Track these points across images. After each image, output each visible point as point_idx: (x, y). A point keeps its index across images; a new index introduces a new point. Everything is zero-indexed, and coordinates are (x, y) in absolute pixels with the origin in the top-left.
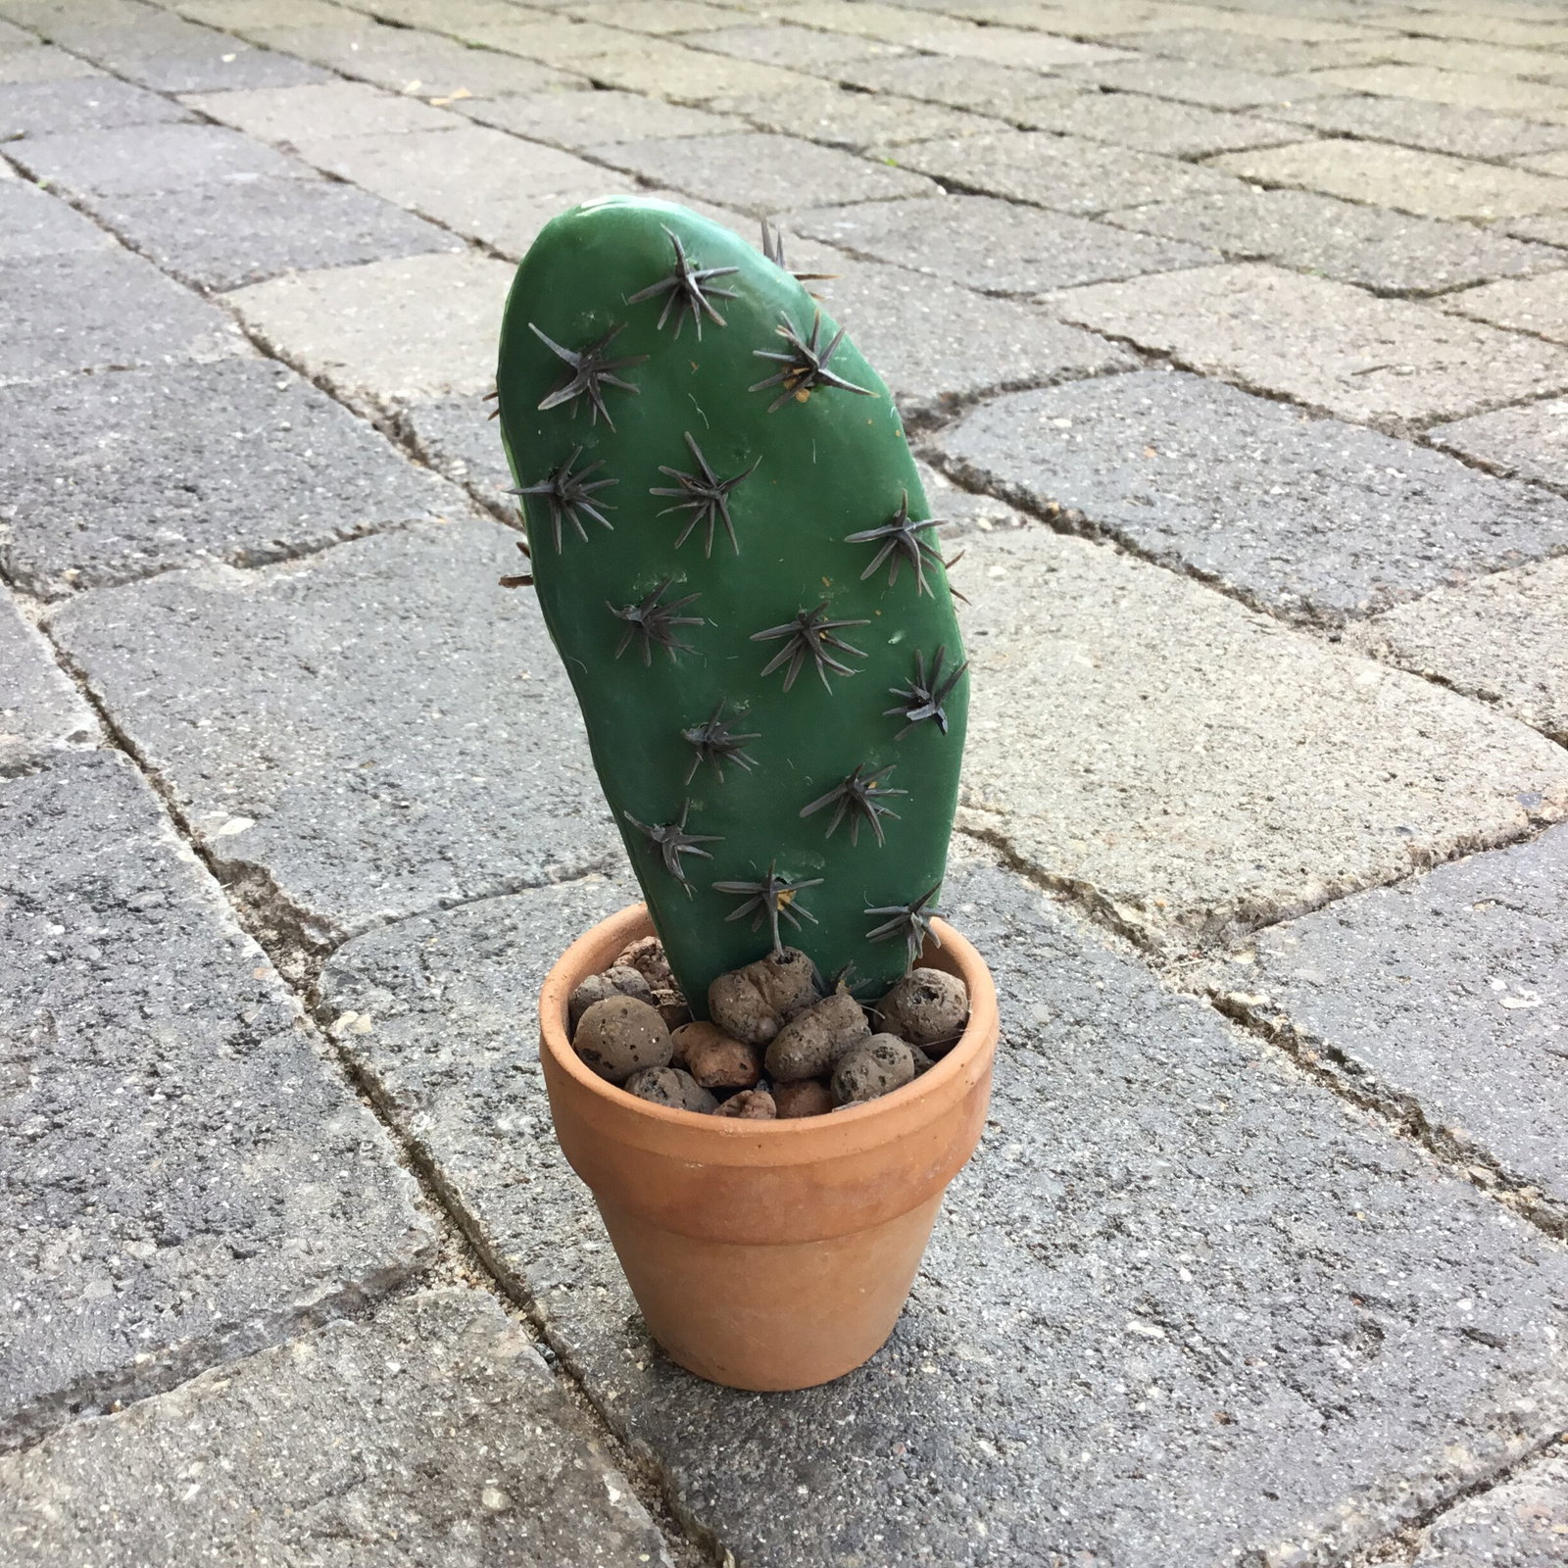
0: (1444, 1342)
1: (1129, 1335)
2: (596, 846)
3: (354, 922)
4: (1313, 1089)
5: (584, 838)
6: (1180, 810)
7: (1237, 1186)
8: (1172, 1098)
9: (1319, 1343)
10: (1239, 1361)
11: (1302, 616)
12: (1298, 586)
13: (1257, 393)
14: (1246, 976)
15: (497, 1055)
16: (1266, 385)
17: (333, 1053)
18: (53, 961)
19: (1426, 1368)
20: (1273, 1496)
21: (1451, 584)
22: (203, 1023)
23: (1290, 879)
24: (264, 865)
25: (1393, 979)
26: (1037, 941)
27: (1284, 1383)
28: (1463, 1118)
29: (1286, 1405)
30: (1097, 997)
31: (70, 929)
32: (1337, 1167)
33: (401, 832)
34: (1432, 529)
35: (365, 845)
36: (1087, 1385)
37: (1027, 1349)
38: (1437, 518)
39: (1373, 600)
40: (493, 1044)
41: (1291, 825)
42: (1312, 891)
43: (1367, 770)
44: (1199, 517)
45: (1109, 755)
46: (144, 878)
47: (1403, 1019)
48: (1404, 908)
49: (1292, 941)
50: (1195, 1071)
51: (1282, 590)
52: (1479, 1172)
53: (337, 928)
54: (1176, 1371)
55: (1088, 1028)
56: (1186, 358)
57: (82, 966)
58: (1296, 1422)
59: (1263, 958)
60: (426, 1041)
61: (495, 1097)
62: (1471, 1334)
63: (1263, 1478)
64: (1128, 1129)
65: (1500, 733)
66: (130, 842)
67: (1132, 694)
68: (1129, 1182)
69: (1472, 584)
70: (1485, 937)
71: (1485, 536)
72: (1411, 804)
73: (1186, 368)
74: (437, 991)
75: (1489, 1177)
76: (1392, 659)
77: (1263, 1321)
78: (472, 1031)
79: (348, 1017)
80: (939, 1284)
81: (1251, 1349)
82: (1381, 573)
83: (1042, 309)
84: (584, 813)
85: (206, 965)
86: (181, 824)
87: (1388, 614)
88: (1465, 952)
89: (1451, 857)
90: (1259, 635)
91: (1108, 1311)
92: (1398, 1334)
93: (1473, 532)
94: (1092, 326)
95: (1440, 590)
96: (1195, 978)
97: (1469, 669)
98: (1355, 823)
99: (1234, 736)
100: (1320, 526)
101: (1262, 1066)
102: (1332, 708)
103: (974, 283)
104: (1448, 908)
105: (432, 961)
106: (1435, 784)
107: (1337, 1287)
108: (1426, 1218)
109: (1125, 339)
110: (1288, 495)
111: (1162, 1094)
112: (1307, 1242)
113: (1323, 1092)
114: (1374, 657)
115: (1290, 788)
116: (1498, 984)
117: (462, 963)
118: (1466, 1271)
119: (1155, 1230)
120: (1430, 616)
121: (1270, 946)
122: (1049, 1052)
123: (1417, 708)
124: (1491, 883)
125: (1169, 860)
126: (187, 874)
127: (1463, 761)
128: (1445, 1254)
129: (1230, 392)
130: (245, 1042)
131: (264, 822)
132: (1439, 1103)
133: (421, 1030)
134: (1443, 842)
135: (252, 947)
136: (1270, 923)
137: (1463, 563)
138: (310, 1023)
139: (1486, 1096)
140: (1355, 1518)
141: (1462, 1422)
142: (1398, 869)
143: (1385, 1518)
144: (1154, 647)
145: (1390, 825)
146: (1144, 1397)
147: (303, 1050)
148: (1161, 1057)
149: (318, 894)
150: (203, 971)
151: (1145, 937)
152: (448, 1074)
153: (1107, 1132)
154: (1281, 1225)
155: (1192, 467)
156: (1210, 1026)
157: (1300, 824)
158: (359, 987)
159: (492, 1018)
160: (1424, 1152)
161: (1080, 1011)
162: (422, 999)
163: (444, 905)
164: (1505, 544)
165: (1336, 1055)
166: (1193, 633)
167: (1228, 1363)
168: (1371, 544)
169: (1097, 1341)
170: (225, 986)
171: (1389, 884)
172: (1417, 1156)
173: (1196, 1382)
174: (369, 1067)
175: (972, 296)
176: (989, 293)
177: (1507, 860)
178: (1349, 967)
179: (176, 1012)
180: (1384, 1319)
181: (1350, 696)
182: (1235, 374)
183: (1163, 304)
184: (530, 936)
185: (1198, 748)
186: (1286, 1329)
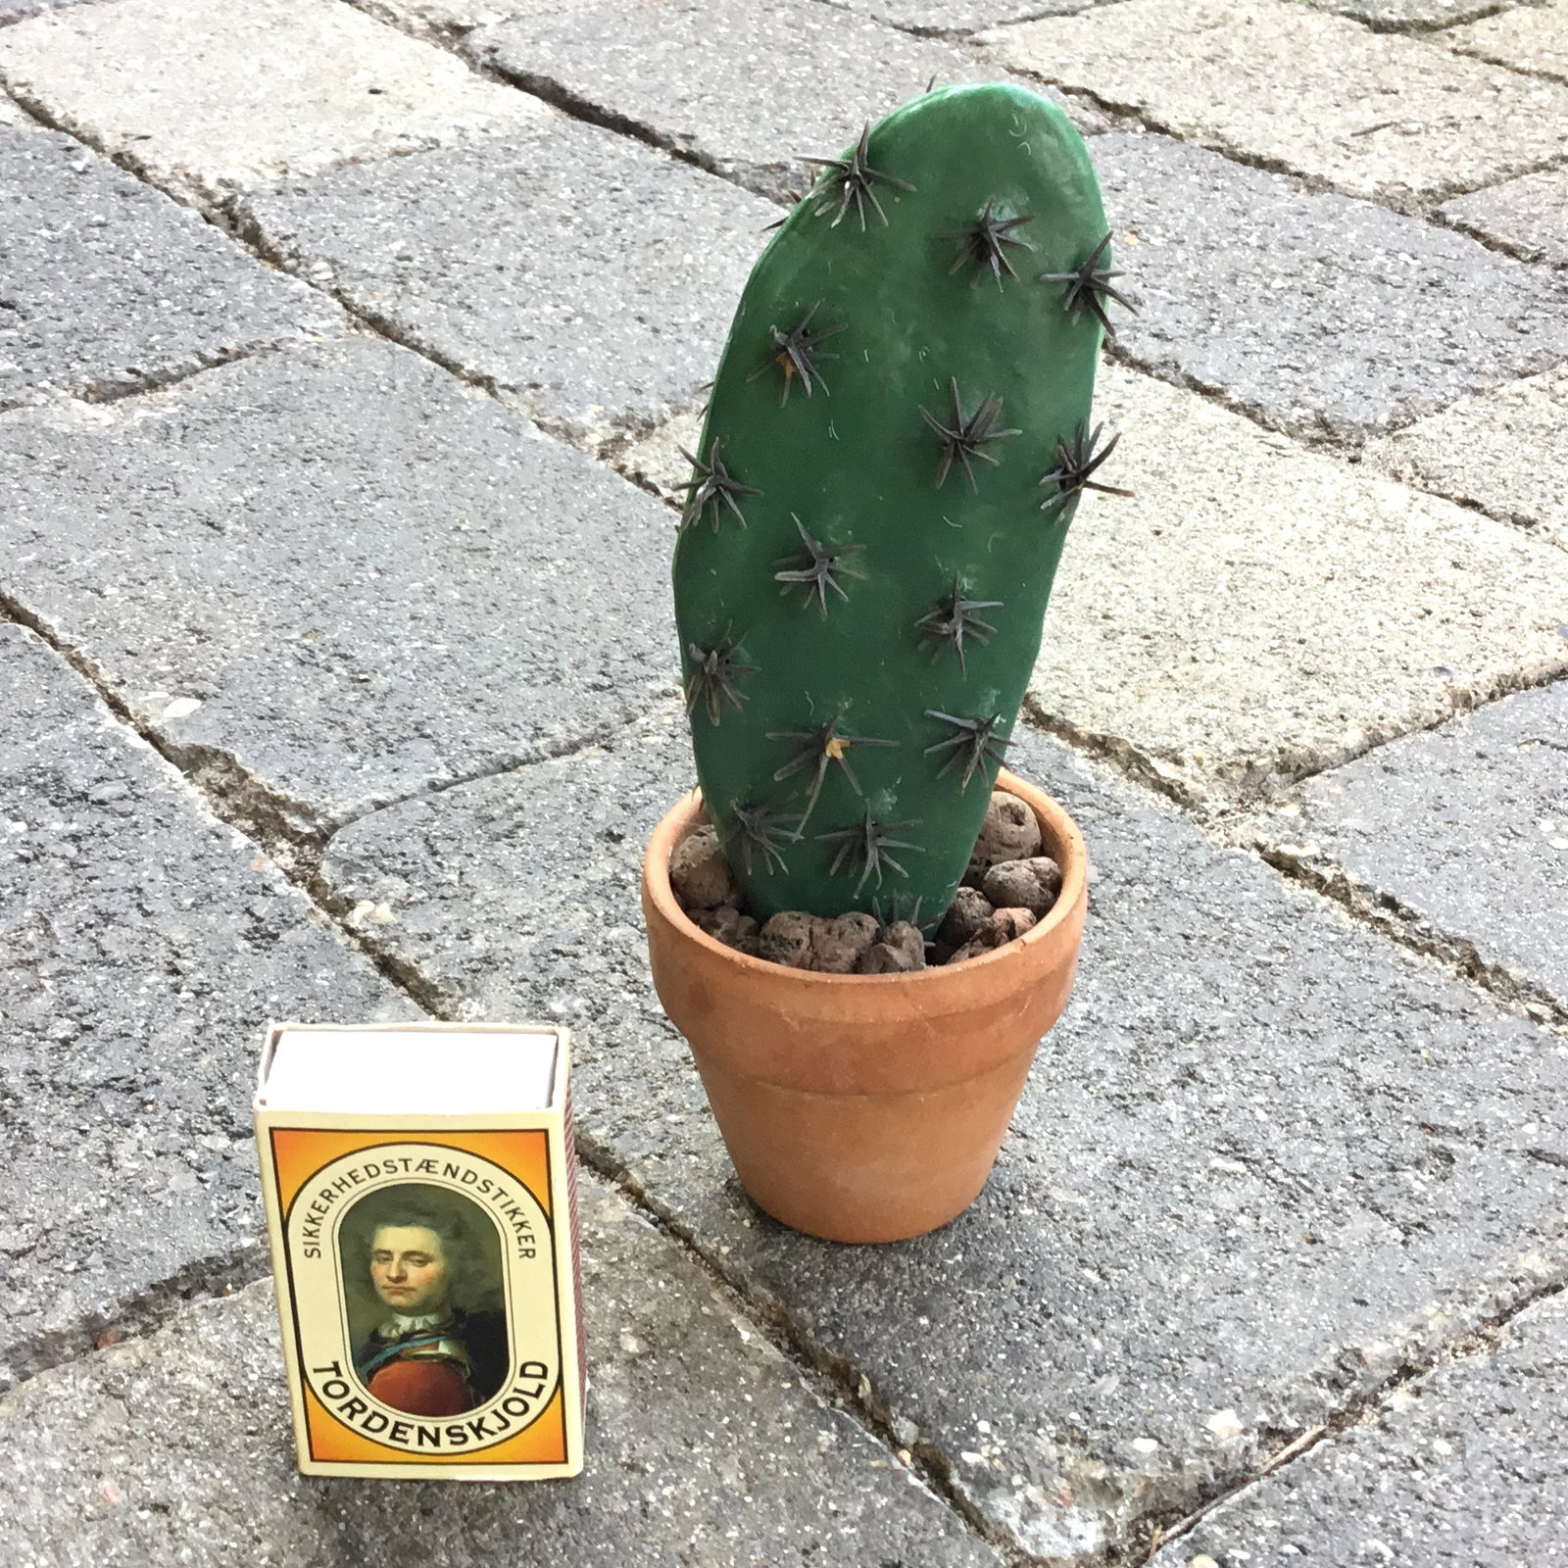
0: (1512, 1163)
1: (1213, 1171)
2: (586, 717)
3: (341, 807)
4: (1370, 937)
5: (572, 709)
6: (1210, 656)
7: (1303, 1032)
8: (1230, 952)
9: (1393, 1169)
10: (1319, 1189)
11: (1317, 433)
12: (1311, 399)
13: (1245, 160)
14: (1293, 828)
15: (533, 940)
16: (1254, 150)
17: (356, 944)
18: (26, 860)
19: (1498, 1186)
20: (1363, 1303)
21: (1477, 392)
22: (212, 919)
23: (1330, 726)
24: (227, 749)
25: (1440, 824)
26: (1077, 800)
27: (1363, 1206)
28: (1518, 957)
29: (1368, 1225)
30: (1145, 855)
31: (33, 826)
32: (1398, 1009)
33: (368, 708)
34: (1453, 328)
35: (333, 724)
36: (1179, 1217)
37: (1118, 1189)
38: (1458, 313)
39: (1394, 413)
40: (526, 928)
41: (1326, 669)
42: (1354, 738)
43: (1400, 607)
44: (1195, 318)
45: (1126, 598)
46: (98, 768)
47: (1453, 864)
48: (1448, 752)
49: (1338, 790)
50: (1251, 924)
51: (1294, 404)
52: (1536, 1008)
53: (324, 815)
54: (1262, 1201)
55: (1140, 887)
56: (1159, 116)
57: (61, 865)
58: (1378, 1239)
59: (1309, 809)
60: (455, 928)
61: (542, 980)
62: (1536, 1155)
63: (1352, 1288)
64: (1192, 983)
65: (1537, 562)
66: (70, 729)
67: (1144, 529)
68: (1197, 1033)
69: (1501, 391)
70: (1531, 779)
71: (1512, 334)
72: (1448, 642)
73: (1162, 130)
74: (454, 877)
75: (1546, 1012)
76: (1418, 481)
77: (1340, 1153)
78: (502, 916)
79: (363, 908)
80: (1024, 1136)
81: (1330, 1178)
82: (1400, 381)
83: (983, 51)
84: (566, 681)
85: (196, 859)
86: (117, 706)
87: (1411, 430)
88: (1512, 795)
89: (1492, 697)
90: (1274, 458)
91: (1191, 1151)
92: (1468, 1158)
93: (1498, 330)
94: (1046, 75)
95: (1466, 398)
96: (1240, 833)
97: (1502, 491)
98: (1393, 664)
99: (1259, 573)
100: (1329, 326)
101: (1317, 916)
102: (1360, 538)
103: (898, 19)
104: (1493, 751)
105: (439, 845)
106: (1472, 620)
107: (1407, 1118)
108: (1488, 1051)
109: (1085, 92)
110: (1290, 289)
111: (1221, 947)
112: (1374, 1080)
113: (1379, 938)
114: (1399, 479)
115: (1322, 629)
116: (1546, 825)
117: (473, 847)
118: (1529, 1098)
119: (1228, 1076)
120: (1457, 431)
121: (1315, 796)
122: (1104, 913)
123: (1450, 535)
124: (1534, 723)
125: (1204, 710)
126: (145, 763)
127: (1500, 594)
128: (1508, 1085)
129: (1214, 160)
130: (262, 936)
131: (211, 701)
132: (1494, 944)
133: (446, 917)
134: (1483, 681)
135: (240, 841)
136: (1313, 773)
137: (1490, 367)
138: (324, 915)
139: (1539, 936)
140: (1440, 1318)
141: (1533, 1232)
142: (1438, 712)
143: (1467, 1318)
144: (1161, 474)
145: (1428, 665)
146: (1234, 1224)
147: (327, 943)
148: (1217, 912)
149: (295, 779)
150: (195, 864)
151: (1185, 792)
152: (487, 960)
153: (1171, 986)
154: (1348, 1063)
155: (1180, 256)
156: (1262, 879)
157: (1336, 668)
158: (369, 876)
159: (518, 903)
160: (1482, 991)
161: (1129, 869)
162: (439, 885)
163: (434, 786)
164: (1535, 343)
165: (1390, 903)
166: (1202, 457)
167: (1310, 1191)
168: (1387, 347)
169: (1184, 1178)
170: (224, 880)
171: (1430, 728)
172: (1475, 994)
173: (1281, 1209)
174: (402, 956)
175: (898, 35)
176: (917, 32)
177: (1551, 698)
178: (1397, 814)
179: (179, 907)
180: (1453, 1145)
181: (1377, 524)
182: (1217, 136)
183: (1123, 44)
184: (540, 815)
185: (1222, 588)
186: (1361, 1158)
